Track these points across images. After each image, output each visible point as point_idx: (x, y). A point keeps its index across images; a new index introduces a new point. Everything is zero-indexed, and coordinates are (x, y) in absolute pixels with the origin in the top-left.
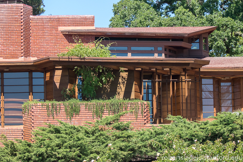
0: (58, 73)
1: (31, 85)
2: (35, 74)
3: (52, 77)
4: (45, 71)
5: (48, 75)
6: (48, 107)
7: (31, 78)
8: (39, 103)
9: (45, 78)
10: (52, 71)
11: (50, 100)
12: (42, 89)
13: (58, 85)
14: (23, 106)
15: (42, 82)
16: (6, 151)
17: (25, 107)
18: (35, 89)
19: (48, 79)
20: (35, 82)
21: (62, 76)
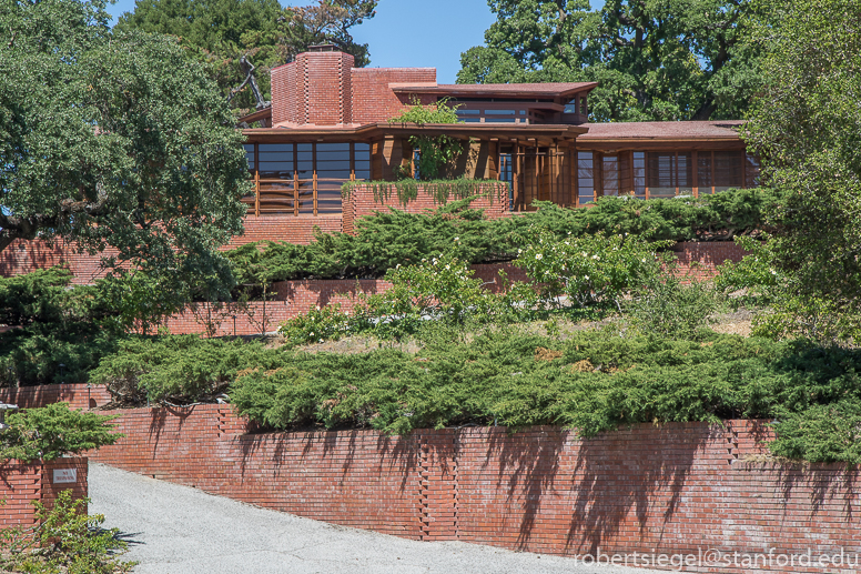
0: (389, 144)
1: (352, 160)
2: (358, 146)
3: (380, 149)
4: (371, 141)
5: (375, 146)
6: (375, 189)
7: (352, 151)
8: (364, 185)
9: (371, 150)
10: (381, 141)
11: (377, 180)
12: (367, 165)
13: (388, 160)
14: (342, 187)
15: (367, 156)
16: (320, 247)
17: (345, 188)
18: (358, 165)
19: (374, 152)
20: (358, 156)
21: (394, 148)
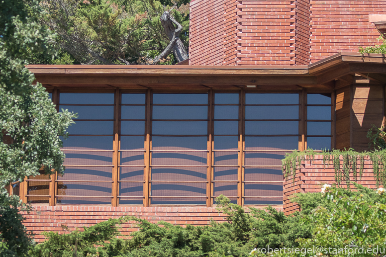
0: (362, 94)
1: (303, 120)
2: (312, 98)
3: (348, 102)
4: (331, 91)
5: (340, 98)
6: (337, 162)
7: (304, 106)
8: (319, 155)
9: (333, 105)
10: (350, 88)
11: (342, 149)
12: (327, 128)
13: (360, 119)
14: (284, 161)
15: (326, 113)
16: (226, 229)
17: (289, 163)
18: (312, 128)
19: (339, 106)
20: (312, 113)
21: (370, 100)
